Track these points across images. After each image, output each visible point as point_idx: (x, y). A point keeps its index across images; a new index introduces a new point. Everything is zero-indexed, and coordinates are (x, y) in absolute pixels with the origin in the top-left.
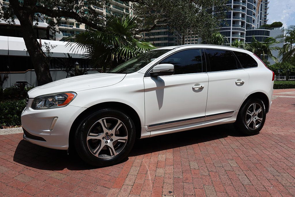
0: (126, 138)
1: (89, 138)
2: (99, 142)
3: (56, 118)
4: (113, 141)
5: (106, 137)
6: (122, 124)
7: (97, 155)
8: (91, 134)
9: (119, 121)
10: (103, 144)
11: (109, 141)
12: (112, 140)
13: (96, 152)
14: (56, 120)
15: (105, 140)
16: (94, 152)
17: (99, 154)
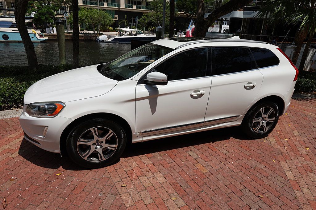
0: (116, 146)
1: (79, 143)
2: (89, 147)
3: (47, 127)
4: (103, 148)
5: (96, 143)
6: (113, 133)
7: (85, 158)
8: (81, 140)
9: (111, 131)
10: (92, 150)
11: (98, 147)
12: (101, 147)
13: (85, 156)
14: (47, 129)
15: (95, 146)
16: (83, 155)
17: (88, 158)
